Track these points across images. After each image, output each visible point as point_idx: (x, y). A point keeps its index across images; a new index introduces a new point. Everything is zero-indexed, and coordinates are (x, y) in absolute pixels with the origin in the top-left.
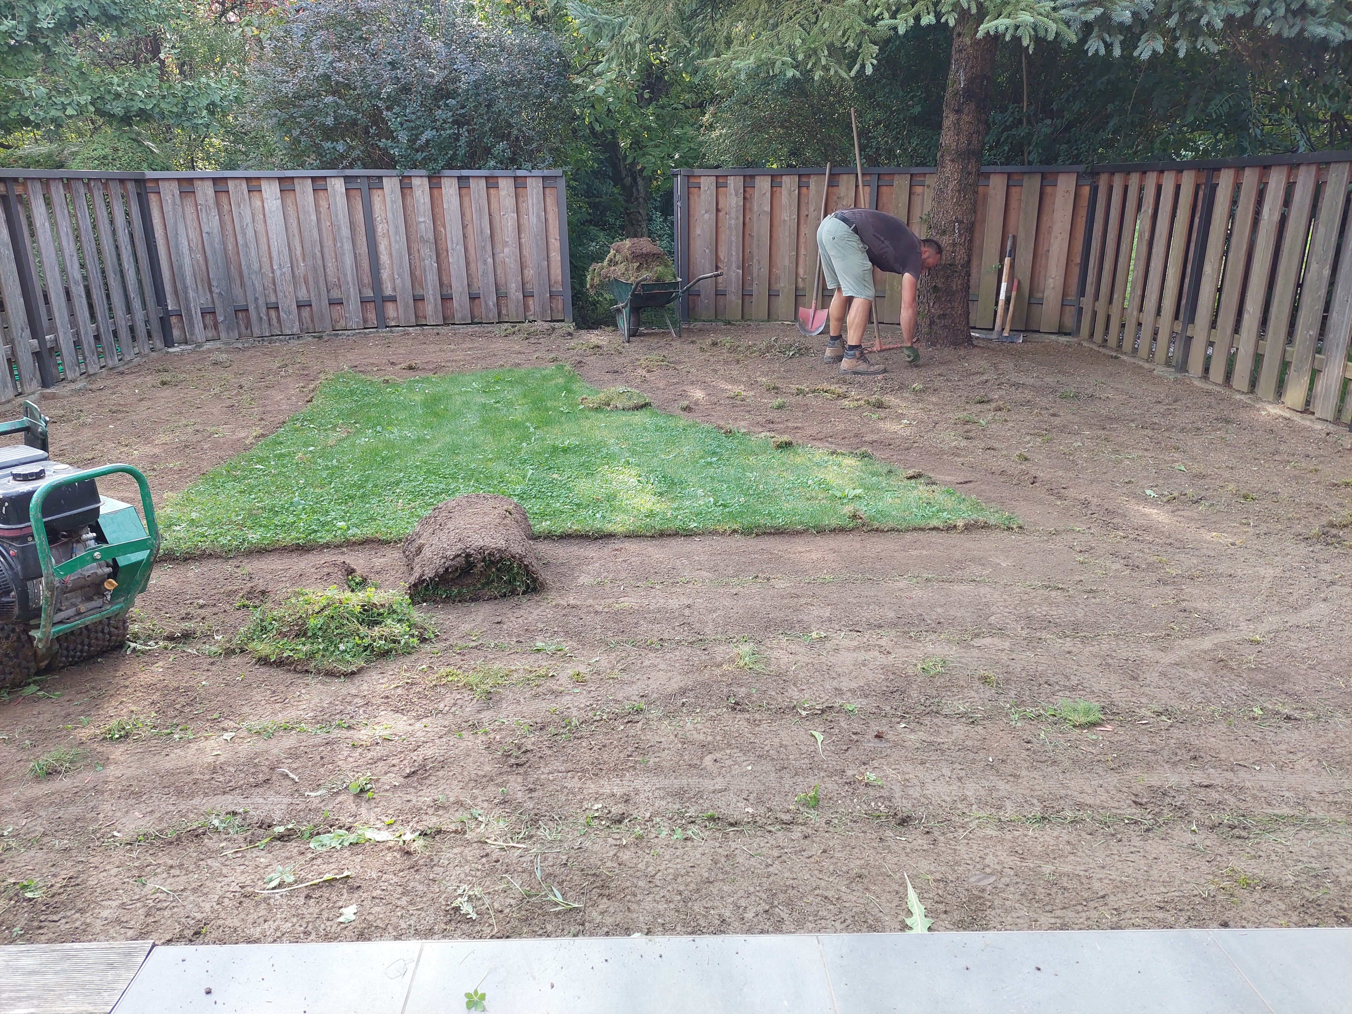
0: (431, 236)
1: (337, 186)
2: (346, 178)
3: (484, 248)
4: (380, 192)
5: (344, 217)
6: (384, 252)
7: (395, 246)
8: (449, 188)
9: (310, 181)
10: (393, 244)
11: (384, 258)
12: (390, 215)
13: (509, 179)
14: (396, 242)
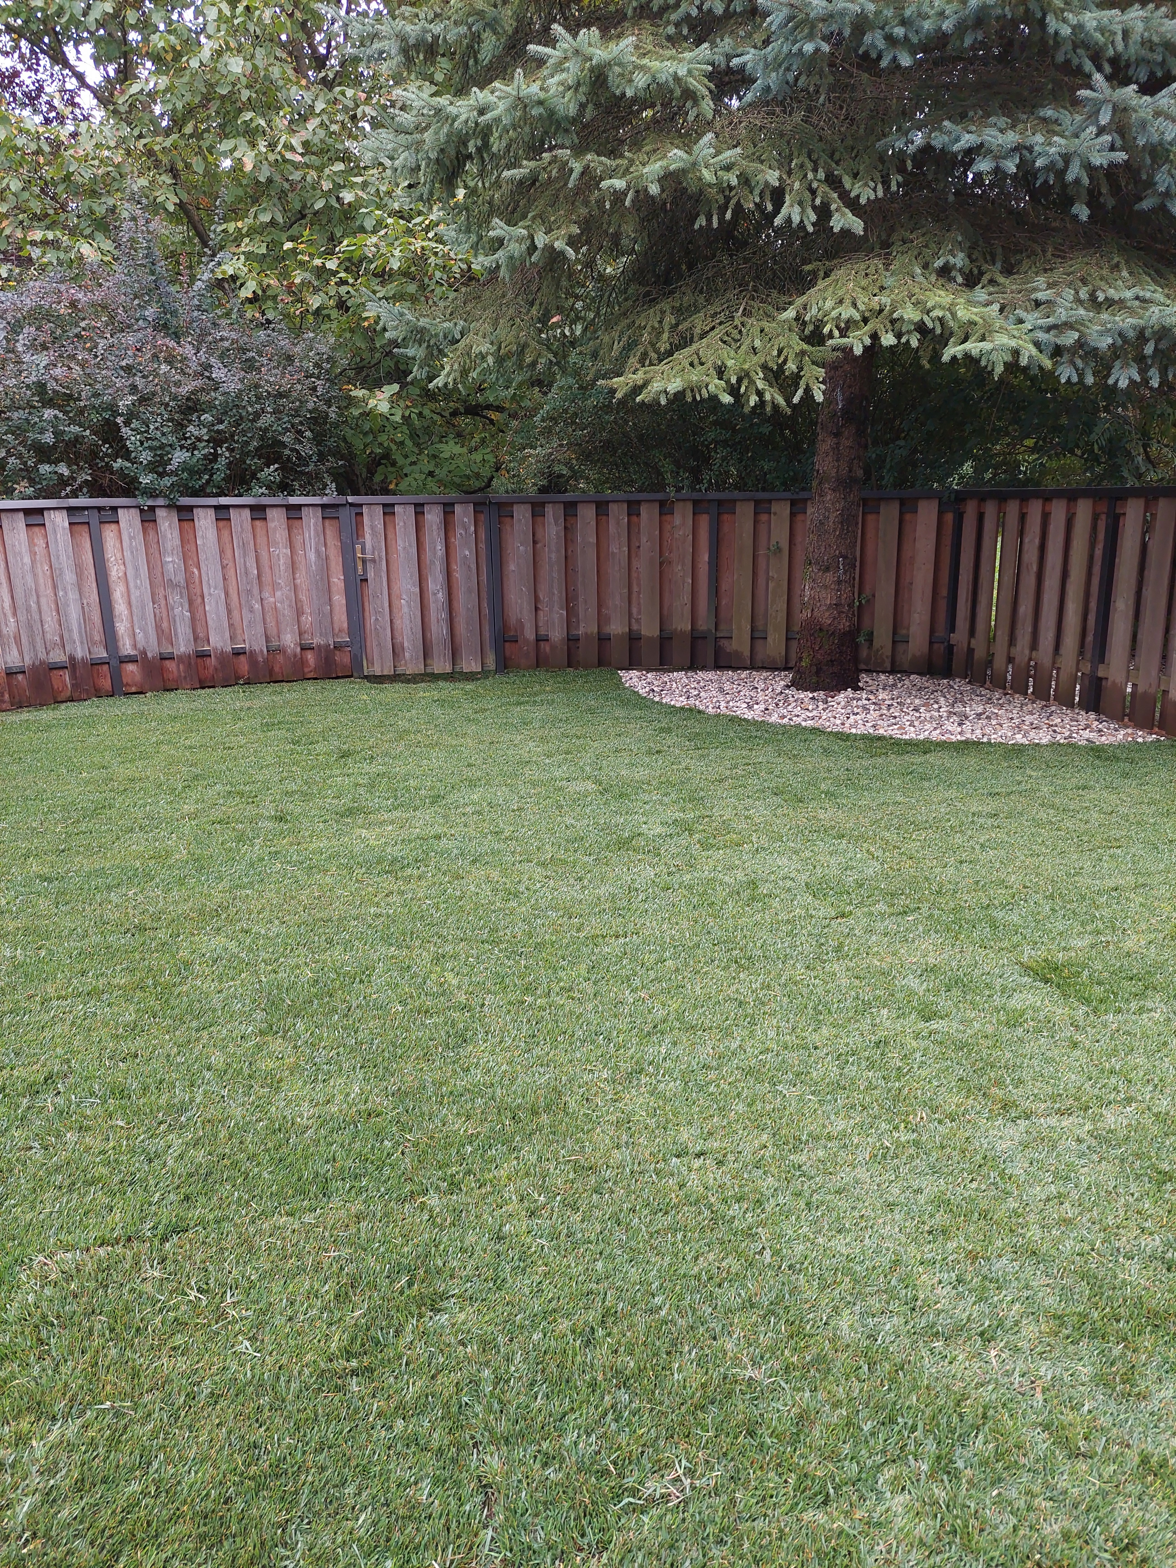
0: (180, 578)
1: (59, 521)
2: (70, 510)
3: (249, 592)
4: (113, 526)
5: (68, 558)
6: (120, 601)
7: (135, 594)
8: (205, 521)
9: (21, 515)
10: (132, 590)
11: (120, 607)
12: (127, 554)
13: (279, 509)
14: (136, 587)
